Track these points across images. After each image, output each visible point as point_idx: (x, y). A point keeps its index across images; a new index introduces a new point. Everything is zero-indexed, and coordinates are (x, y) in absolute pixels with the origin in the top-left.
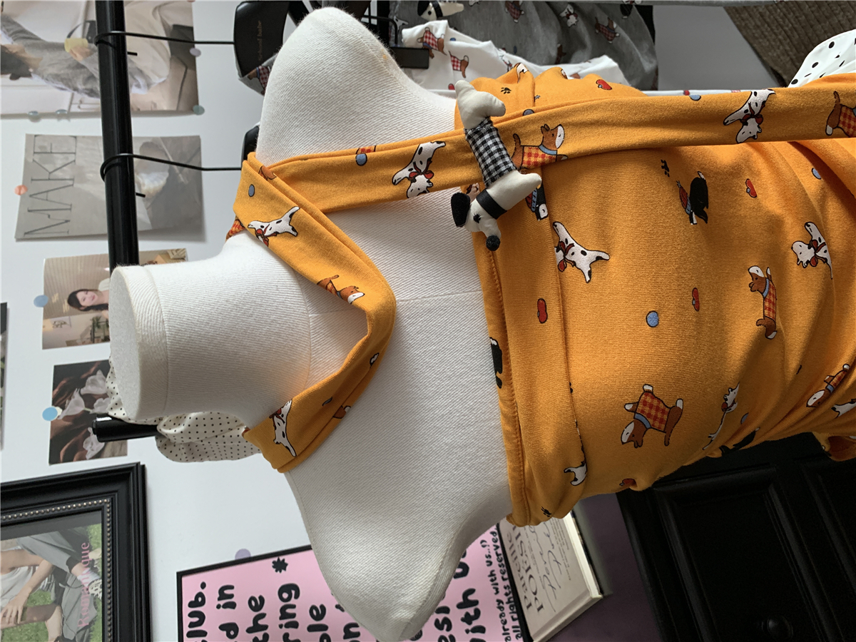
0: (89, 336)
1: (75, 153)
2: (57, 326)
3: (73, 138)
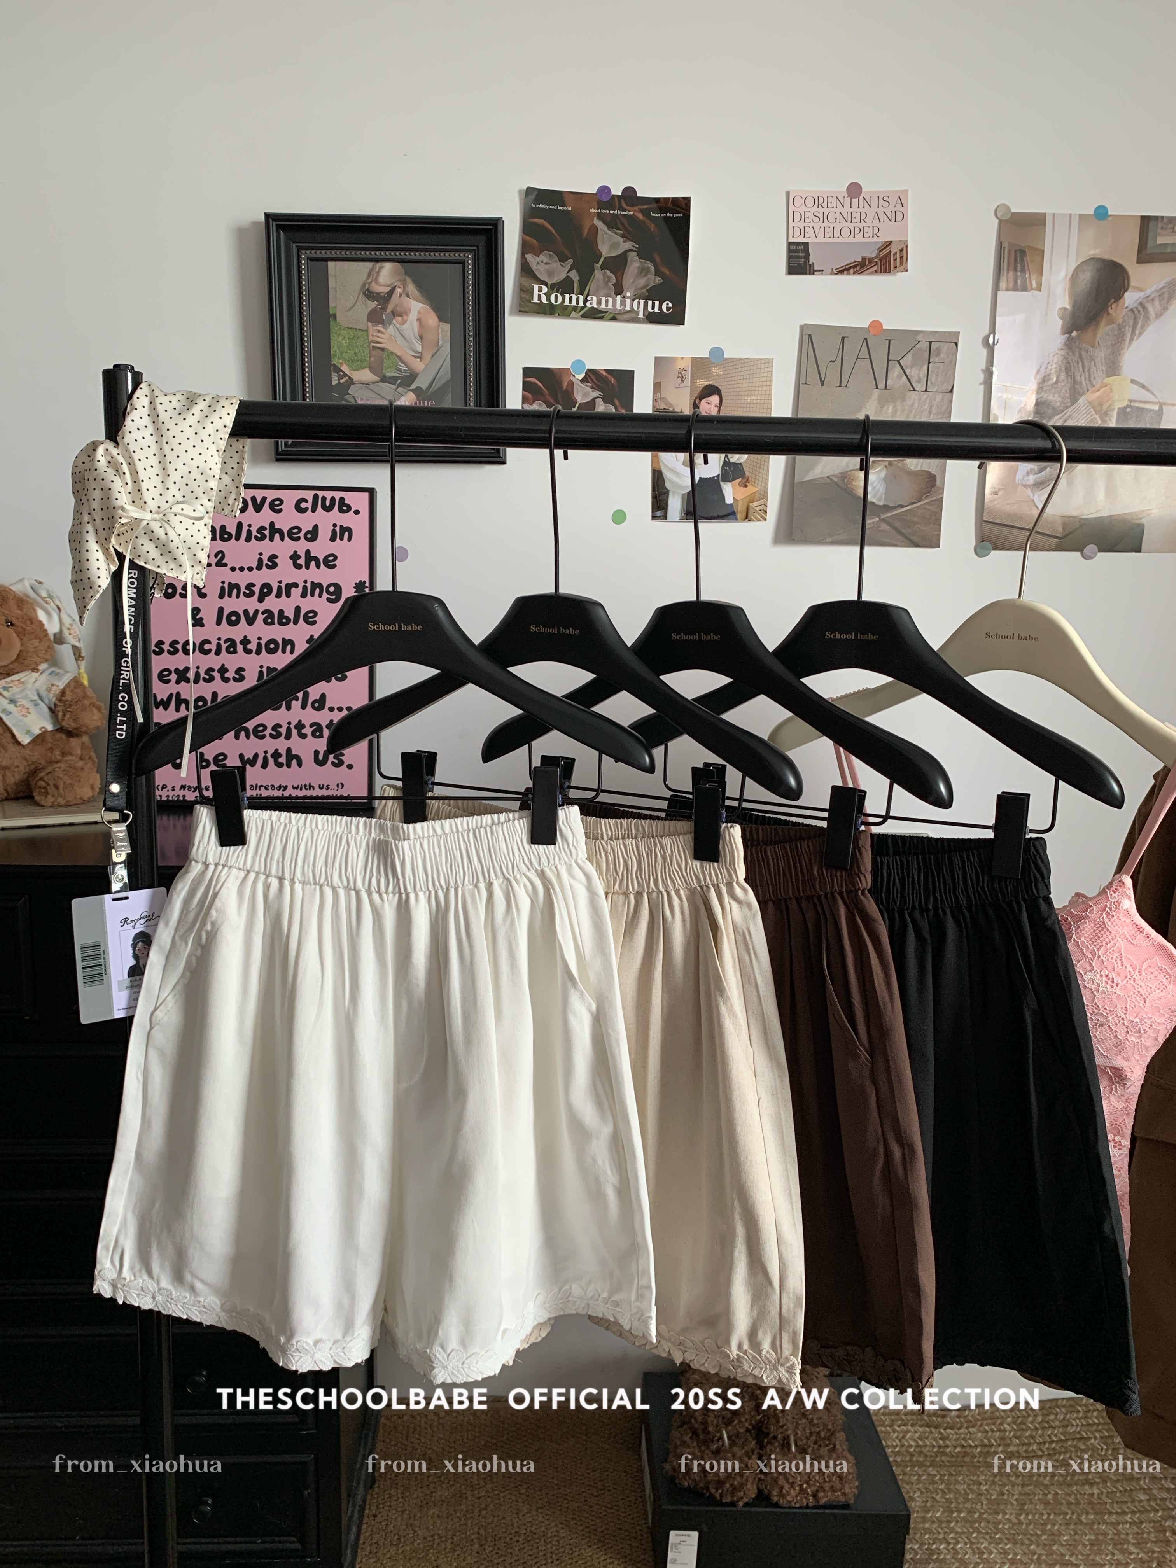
0: (662, 407)
1: (926, 390)
2: (681, 373)
3: (950, 389)
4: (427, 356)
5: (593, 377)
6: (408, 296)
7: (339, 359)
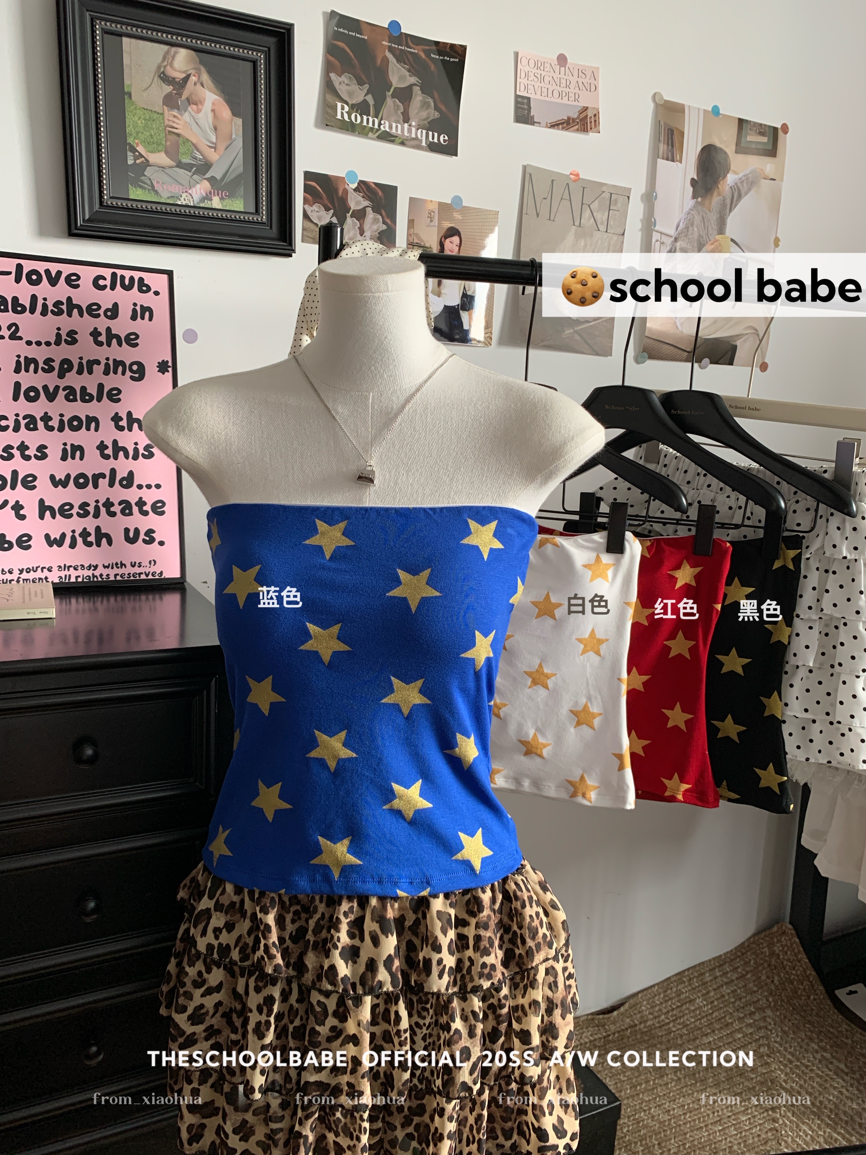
1: (607, 231)
3: (622, 232)
4: (221, 147)
5: (364, 187)
6: (203, 86)
7: (135, 138)
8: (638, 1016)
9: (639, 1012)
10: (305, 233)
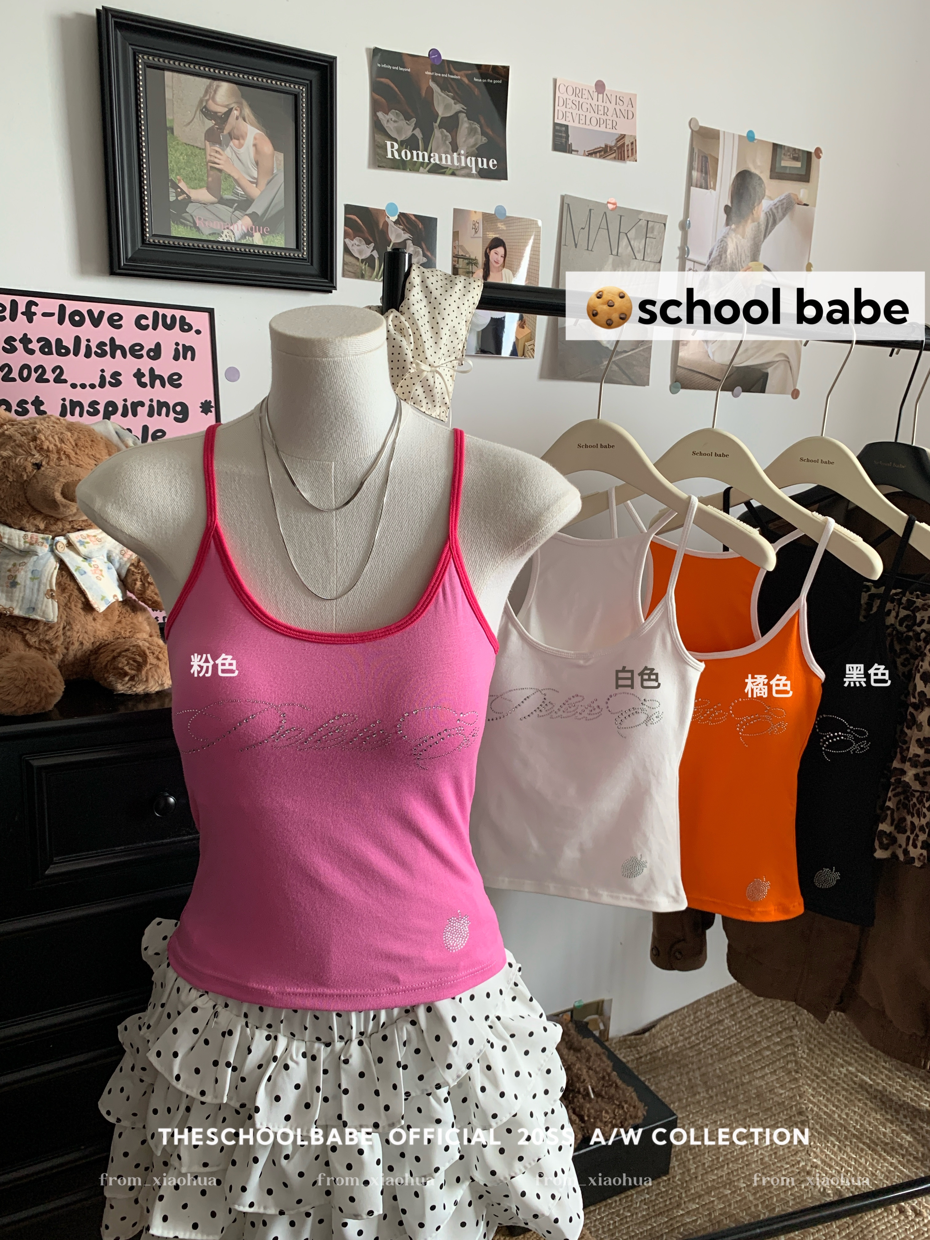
0: (460, 253)
1: (644, 260)
2: (474, 225)
3: (659, 260)
4: (263, 182)
5: (404, 219)
6: (244, 120)
7: (177, 174)
8: (669, 1038)
9: (670, 1034)
10: (345, 267)
